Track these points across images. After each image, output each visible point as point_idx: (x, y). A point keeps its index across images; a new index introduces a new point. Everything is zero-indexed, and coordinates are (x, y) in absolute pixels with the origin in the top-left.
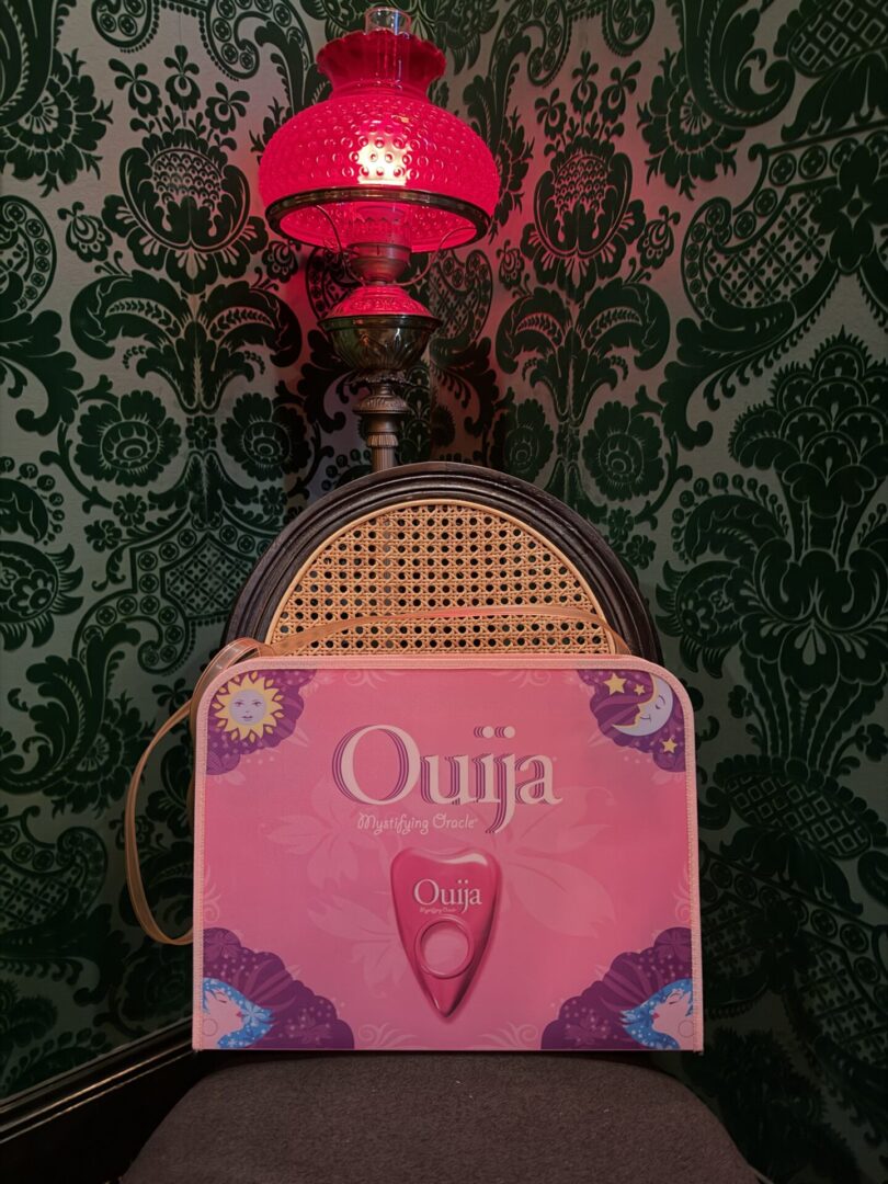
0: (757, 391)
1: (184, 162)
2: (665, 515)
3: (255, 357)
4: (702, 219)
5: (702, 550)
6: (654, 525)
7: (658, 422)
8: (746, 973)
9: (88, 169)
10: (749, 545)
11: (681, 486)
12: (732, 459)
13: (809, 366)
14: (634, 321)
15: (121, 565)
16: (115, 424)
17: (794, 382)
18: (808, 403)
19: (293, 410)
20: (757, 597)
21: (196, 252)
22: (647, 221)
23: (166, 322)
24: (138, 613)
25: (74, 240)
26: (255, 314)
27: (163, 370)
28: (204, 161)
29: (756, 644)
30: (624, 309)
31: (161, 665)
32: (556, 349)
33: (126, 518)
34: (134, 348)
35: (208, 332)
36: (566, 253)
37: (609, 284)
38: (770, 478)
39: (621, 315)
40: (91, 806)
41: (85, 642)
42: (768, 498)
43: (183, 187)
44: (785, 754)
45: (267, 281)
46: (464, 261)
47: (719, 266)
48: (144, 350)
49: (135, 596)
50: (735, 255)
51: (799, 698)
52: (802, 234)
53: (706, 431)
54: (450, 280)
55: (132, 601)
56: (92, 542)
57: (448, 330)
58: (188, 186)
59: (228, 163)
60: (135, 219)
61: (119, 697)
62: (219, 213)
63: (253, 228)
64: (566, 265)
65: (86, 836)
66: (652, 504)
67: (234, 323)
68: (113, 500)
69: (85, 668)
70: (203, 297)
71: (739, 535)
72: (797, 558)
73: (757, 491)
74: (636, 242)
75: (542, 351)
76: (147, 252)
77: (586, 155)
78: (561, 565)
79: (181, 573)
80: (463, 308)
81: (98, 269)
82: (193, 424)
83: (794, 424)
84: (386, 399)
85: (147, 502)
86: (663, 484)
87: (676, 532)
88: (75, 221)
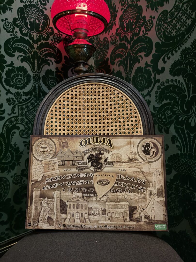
0: (176, 56)
1: (33, 12)
2: (153, 94)
3: (50, 61)
4: (160, 16)
5: (163, 100)
6: (150, 96)
7: (151, 69)
8: (178, 214)
9: (9, 11)
10: (176, 97)
11: (157, 84)
12: (170, 75)
13: (190, 47)
14: (144, 46)
15: (15, 109)
16: (15, 74)
17: (186, 52)
18: (190, 57)
19: (60, 75)
20: (178, 110)
21: (36, 34)
22: (147, 20)
23: (28, 50)
24: (19, 122)
25: (5, 27)
26: (51, 50)
27: (27, 61)
28: (39, 12)
29: (178, 123)
30: (141, 43)
31: (25, 136)
32: (125, 56)
33: (17, 97)
34: (20, 55)
35: (39, 53)
36: (126, 33)
37: (137, 38)
38: (180, 78)
39: (141, 45)
40: (6, 172)
41: (6, 128)
42: (180, 84)
43: (33, 18)
44: (187, 152)
45: (54, 43)
46: (102, 40)
47: (165, 27)
48: (23, 56)
49: (19, 118)
50: (169, 24)
51: (191, 136)
52: (187, 14)
53: (163, 69)
54: (99, 46)
55: (18, 119)
56: (8, 103)
57: (98, 58)
58: (34, 17)
59: (45, 13)
60: (21, 24)
61: (14, 143)
62: (42, 25)
63: (50, 29)
64: (127, 36)
65: (4, 179)
66: (150, 91)
67: (46, 52)
68: (14, 93)
69: (5, 135)
70: (38, 45)
71: (173, 95)
72: (189, 98)
73: (177, 82)
74: (144, 26)
75: (121, 58)
76: (24, 32)
77: (131, 8)
78: (126, 98)
79: (31, 113)
80: (102, 52)
81: (11, 35)
82: (34, 76)
83: (187, 63)
84: (82, 67)
85: (22, 94)
86: (152, 85)
87: (156, 97)
88: (6, 23)
